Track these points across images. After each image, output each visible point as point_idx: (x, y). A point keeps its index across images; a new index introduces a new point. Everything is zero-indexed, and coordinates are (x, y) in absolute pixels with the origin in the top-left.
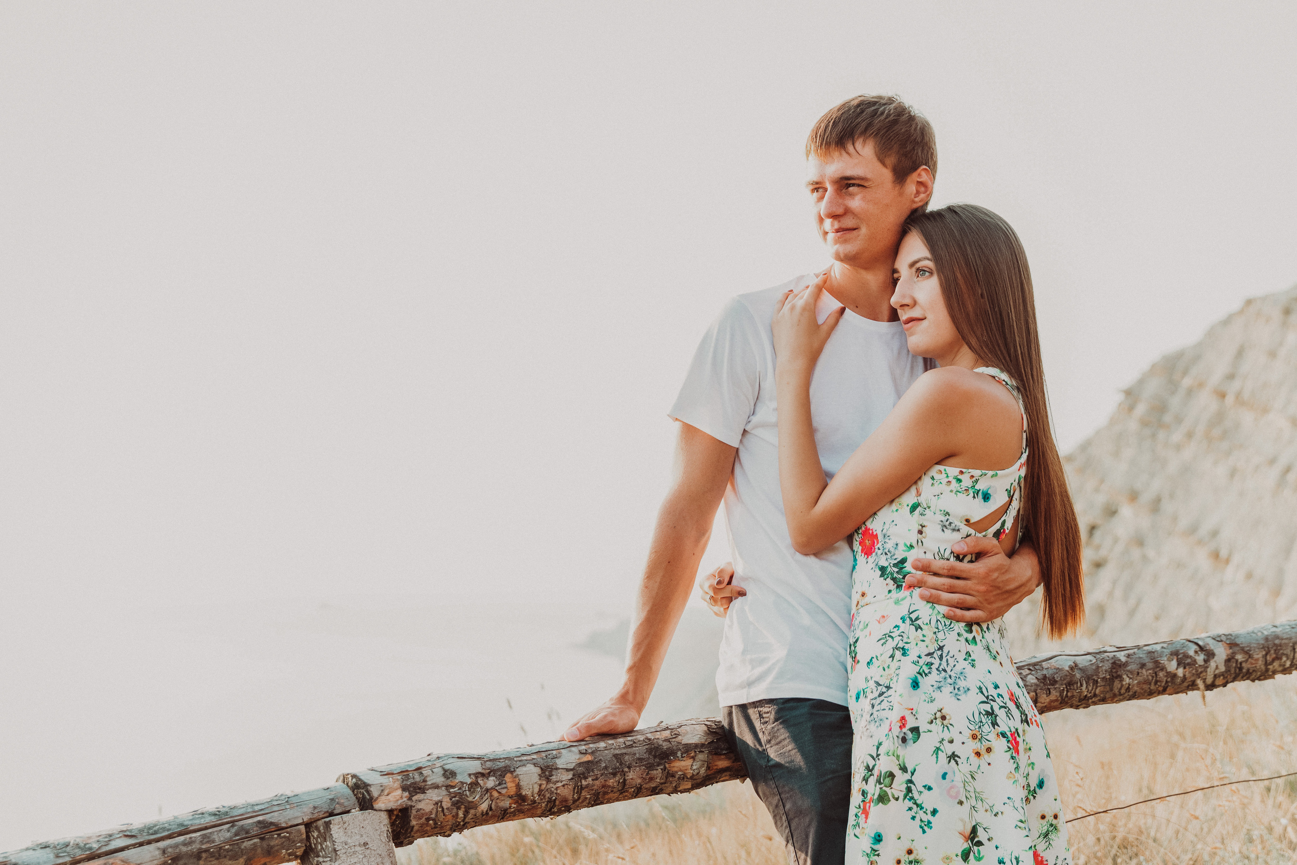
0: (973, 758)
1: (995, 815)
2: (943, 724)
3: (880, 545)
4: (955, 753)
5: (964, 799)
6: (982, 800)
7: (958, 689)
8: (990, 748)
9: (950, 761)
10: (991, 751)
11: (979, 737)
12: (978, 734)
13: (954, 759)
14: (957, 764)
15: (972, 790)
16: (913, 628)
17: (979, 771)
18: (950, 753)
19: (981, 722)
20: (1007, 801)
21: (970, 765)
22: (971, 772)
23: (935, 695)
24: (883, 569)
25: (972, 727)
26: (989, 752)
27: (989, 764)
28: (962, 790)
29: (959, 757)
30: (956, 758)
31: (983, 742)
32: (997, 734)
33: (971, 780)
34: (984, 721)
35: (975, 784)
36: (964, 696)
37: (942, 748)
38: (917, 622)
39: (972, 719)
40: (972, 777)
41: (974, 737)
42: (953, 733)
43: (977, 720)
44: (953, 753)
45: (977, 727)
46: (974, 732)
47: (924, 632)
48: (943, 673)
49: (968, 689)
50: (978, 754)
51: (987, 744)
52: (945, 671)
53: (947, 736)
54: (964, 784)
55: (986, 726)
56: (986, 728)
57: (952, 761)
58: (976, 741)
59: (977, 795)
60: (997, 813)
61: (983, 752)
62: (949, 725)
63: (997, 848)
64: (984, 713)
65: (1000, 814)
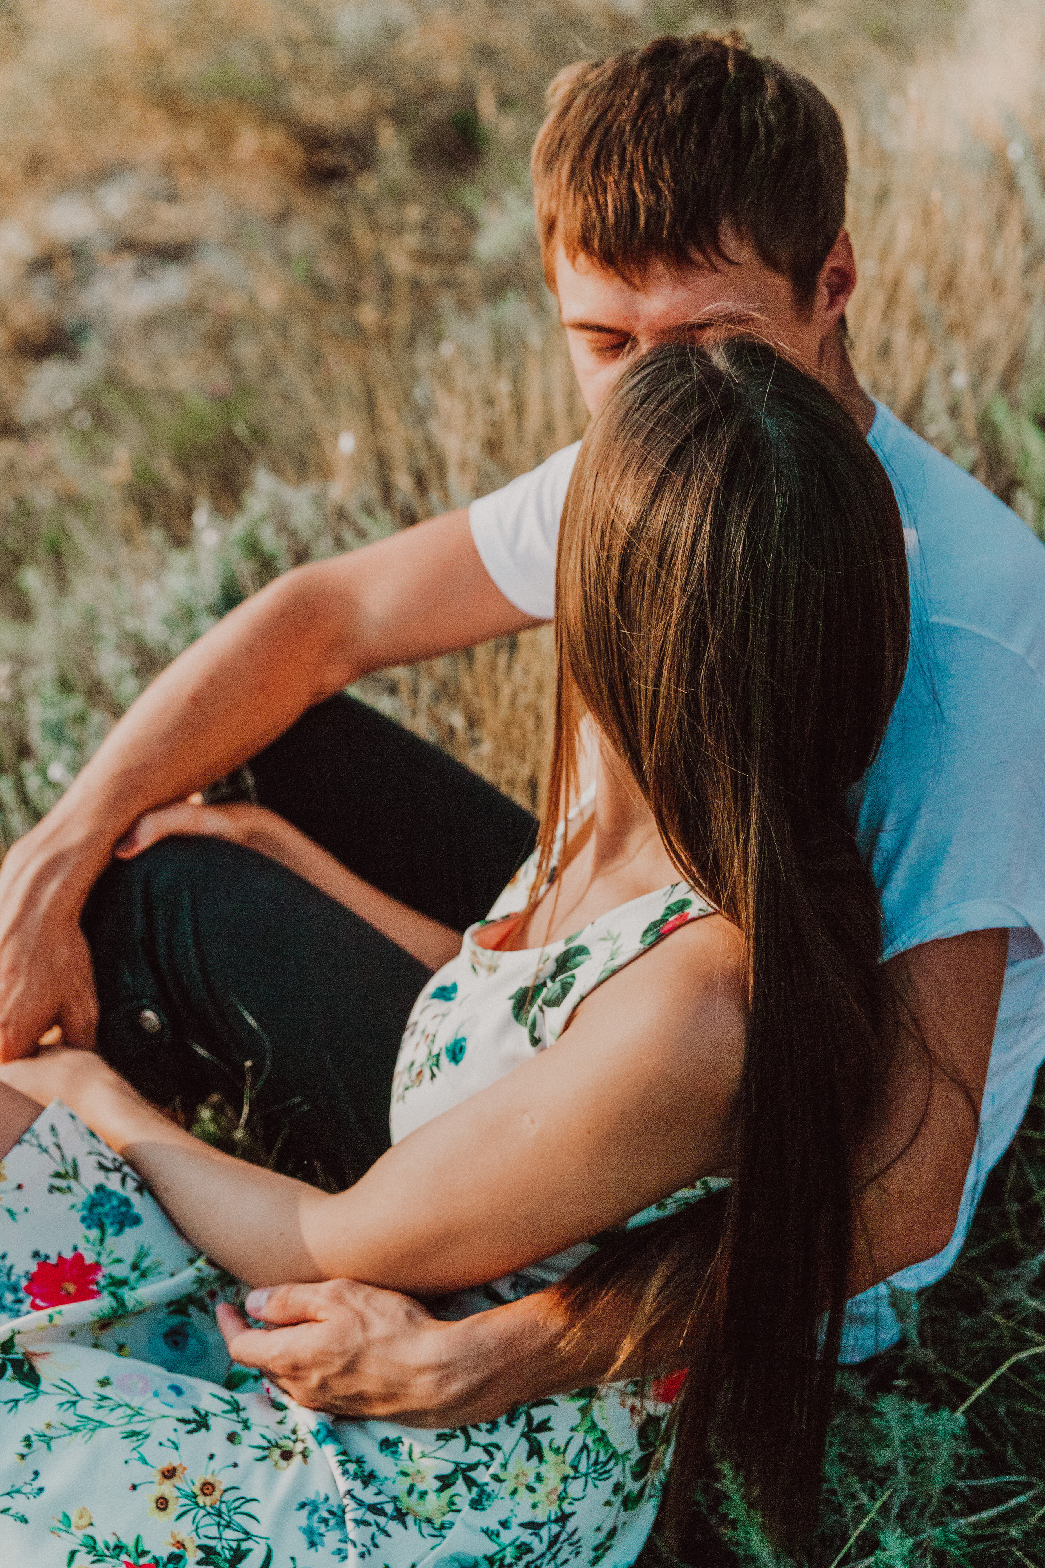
0: (171, 1459)
1: (28, 1439)
2: (277, 1446)
4: (203, 1430)
5: (107, 1391)
6: (75, 1429)
8: (164, 1509)
9: (197, 1412)
10: (158, 1507)
11: (201, 1500)
12: (208, 1500)
13: (195, 1421)
14: (182, 1421)
15: (110, 1418)
17: (135, 1455)
18: (211, 1421)
19: (228, 1526)
20: (37, 1484)
21: (161, 1444)
22: (147, 1436)
25: (229, 1496)
26: (157, 1502)
27: (134, 1487)
28: (127, 1399)
29: (190, 1432)
30: (193, 1426)
31: (184, 1501)
32: (183, 1546)
33: (130, 1428)
34: (229, 1534)
35: (116, 1433)
36: (304, 1523)
37: (234, 1416)
39: (248, 1509)
40: (133, 1434)
41: (208, 1488)
42: (245, 1453)
43: (239, 1520)
44: (207, 1427)
45: (224, 1508)
46: (217, 1494)
50: (169, 1474)
51: (174, 1509)
54: (132, 1408)
55: (213, 1531)
56: (209, 1529)
57: (192, 1416)
58: (198, 1485)
59: (92, 1425)
60: (29, 1446)
61: (167, 1488)
62: (266, 1453)
64: (245, 1546)
65: (25, 1451)
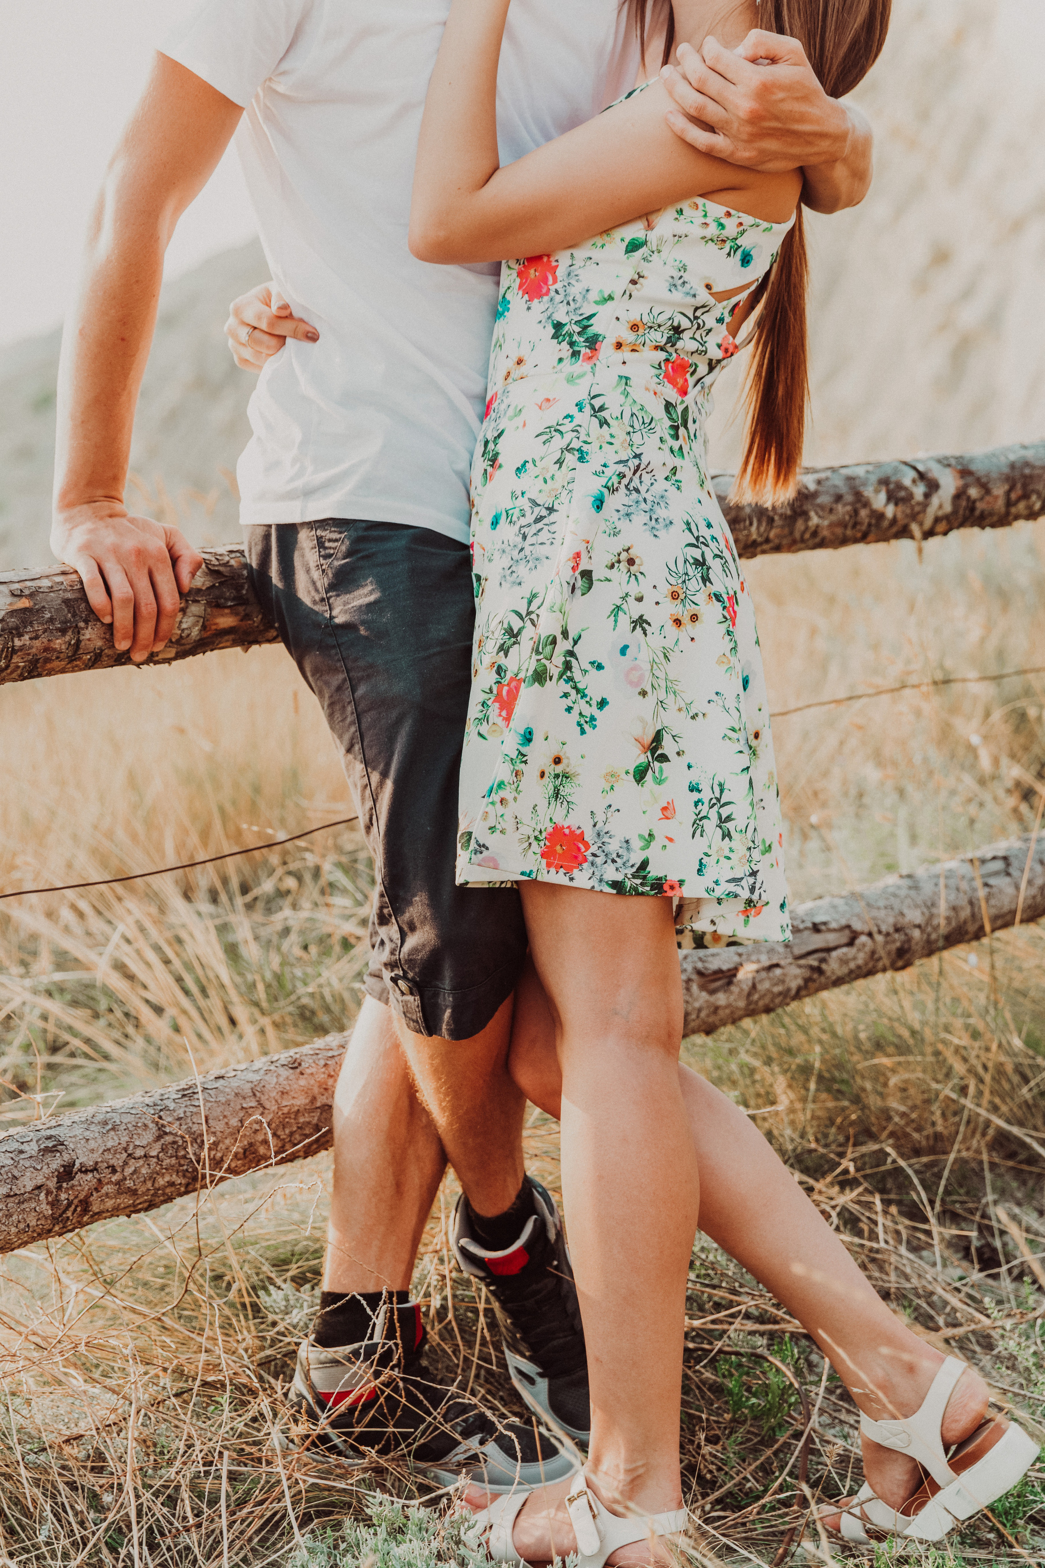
0: (670, 627)
1: (693, 718)
2: (629, 571)
3: (559, 286)
4: (644, 617)
5: (648, 689)
6: (675, 693)
7: (657, 520)
8: (697, 615)
9: (634, 628)
10: (697, 619)
11: (682, 596)
12: (680, 592)
13: (641, 626)
14: (645, 634)
15: (662, 675)
16: (595, 422)
17: (676, 649)
18: (635, 617)
19: (686, 574)
20: (715, 697)
21: (665, 637)
22: (664, 647)
23: (620, 525)
24: (558, 326)
25: (673, 581)
26: (695, 622)
27: (692, 639)
28: (648, 674)
29: (649, 624)
30: (644, 625)
31: (687, 604)
32: (710, 595)
33: (663, 661)
34: (691, 572)
35: (669, 667)
36: (664, 531)
37: (624, 607)
38: (603, 414)
39: (674, 568)
40: (666, 657)
41: (675, 596)
42: (644, 587)
43: (681, 570)
44: (641, 617)
45: (680, 581)
46: (675, 589)
47: (613, 430)
48: (635, 495)
49: (671, 523)
50: (678, 622)
51: (693, 609)
52: (637, 490)
53: (634, 589)
54: (652, 666)
55: (694, 581)
56: (694, 584)
57: (639, 629)
58: (676, 602)
59: (669, 684)
60: (697, 715)
61: (686, 619)
62: (638, 574)
63: (689, 767)
64: (692, 561)
65: (701, 715)
